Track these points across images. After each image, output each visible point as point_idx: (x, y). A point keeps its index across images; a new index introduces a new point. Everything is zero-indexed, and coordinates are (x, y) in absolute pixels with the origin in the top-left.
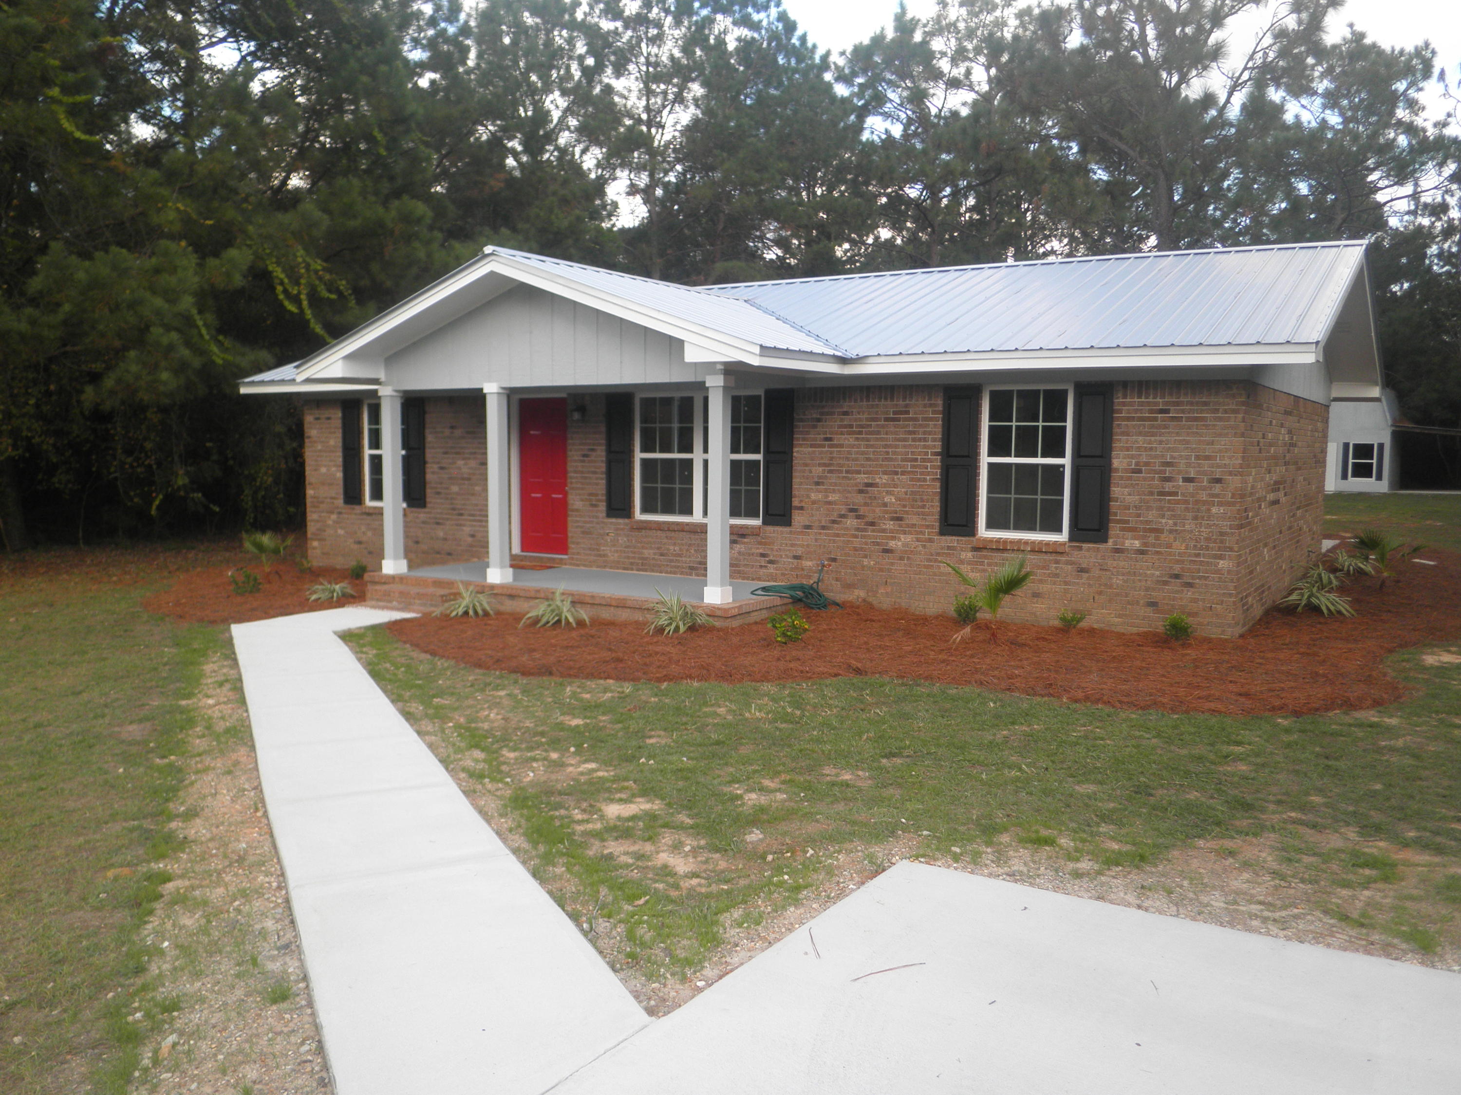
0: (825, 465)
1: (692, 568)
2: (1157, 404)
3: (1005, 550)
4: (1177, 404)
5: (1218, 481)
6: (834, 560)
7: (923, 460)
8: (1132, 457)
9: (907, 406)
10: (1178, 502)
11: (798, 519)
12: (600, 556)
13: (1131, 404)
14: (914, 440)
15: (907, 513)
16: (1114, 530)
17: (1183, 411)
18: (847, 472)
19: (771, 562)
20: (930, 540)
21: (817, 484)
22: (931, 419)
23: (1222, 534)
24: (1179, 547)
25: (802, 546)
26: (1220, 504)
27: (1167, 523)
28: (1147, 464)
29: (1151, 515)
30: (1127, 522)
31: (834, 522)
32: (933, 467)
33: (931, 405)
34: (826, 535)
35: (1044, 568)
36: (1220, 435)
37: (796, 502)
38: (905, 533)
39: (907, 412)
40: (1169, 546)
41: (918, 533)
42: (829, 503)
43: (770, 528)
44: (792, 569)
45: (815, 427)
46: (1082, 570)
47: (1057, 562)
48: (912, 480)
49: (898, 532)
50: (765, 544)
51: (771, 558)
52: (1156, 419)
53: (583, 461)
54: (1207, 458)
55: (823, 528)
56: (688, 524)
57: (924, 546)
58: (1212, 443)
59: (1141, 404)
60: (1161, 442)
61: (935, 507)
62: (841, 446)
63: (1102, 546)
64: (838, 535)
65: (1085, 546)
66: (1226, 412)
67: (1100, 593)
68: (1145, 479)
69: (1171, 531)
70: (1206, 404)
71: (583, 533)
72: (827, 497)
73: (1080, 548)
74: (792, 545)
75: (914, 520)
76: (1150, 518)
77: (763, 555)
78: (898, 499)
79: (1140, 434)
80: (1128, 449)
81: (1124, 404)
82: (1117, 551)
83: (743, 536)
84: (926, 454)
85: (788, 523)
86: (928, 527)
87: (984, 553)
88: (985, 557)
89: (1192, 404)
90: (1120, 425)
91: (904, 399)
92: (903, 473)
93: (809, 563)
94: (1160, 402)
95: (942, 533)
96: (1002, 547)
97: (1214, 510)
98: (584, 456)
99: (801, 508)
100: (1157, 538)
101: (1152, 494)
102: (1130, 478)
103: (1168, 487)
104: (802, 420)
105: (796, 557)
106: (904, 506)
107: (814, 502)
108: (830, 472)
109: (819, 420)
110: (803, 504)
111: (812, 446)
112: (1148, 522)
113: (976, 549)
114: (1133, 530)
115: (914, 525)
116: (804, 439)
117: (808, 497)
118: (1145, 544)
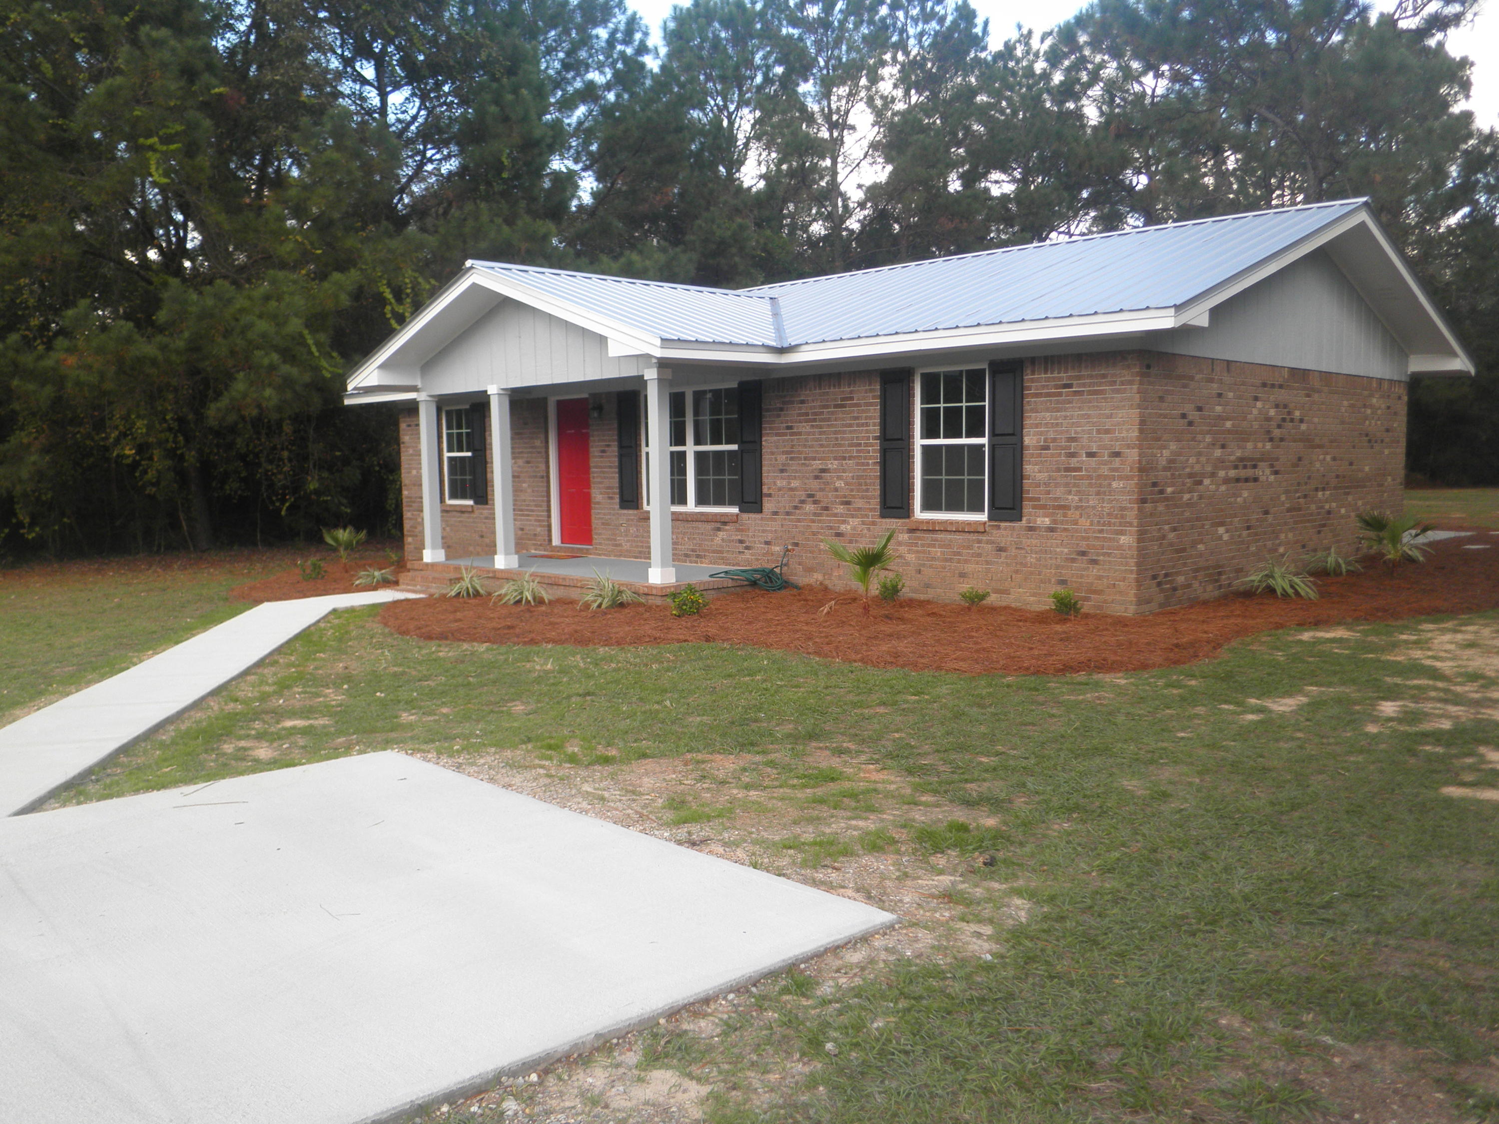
0: (787, 453)
1: (686, 555)
2: (1060, 379)
3: (934, 531)
4: (1079, 378)
5: (1117, 454)
6: (796, 544)
7: (867, 445)
8: (1041, 433)
9: (851, 392)
10: (1082, 478)
11: (768, 505)
12: (616, 545)
13: (1038, 380)
14: (858, 425)
15: (854, 497)
16: (1028, 508)
17: (1084, 385)
18: (805, 459)
19: (747, 548)
20: (874, 523)
21: (782, 471)
22: (871, 404)
23: (1123, 509)
24: (1084, 523)
25: (771, 532)
26: (1121, 478)
27: (1073, 499)
28: (1054, 440)
29: (1059, 492)
30: (1038, 499)
31: (796, 508)
32: (874, 451)
33: (871, 391)
34: (791, 520)
35: (968, 548)
36: (1117, 408)
37: (765, 490)
38: (853, 516)
39: (852, 399)
40: (1076, 523)
41: (863, 516)
42: (792, 489)
43: (745, 516)
44: (764, 555)
45: (779, 416)
46: (1001, 549)
47: (979, 542)
48: (858, 464)
49: (847, 516)
50: (742, 530)
51: (747, 544)
52: (1060, 394)
53: (602, 457)
54: (1107, 432)
55: (788, 514)
56: (683, 514)
57: (869, 529)
58: (1110, 416)
59: (1048, 380)
60: (1066, 417)
61: (875, 490)
62: (800, 434)
63: (1016, 525)
64: (799, 520)
65: (1003, 524)
66: (1122, 383)
67: (1017, 572)
68: (1052, 455)
69: (1077, 508)
70: (1104, 376)
71: (603, 524)
72: (789, 483)
73: (998, 527)
74: (763, 531)
75: (859, 503)
76: (1058, 494)
77: (741, 542)
78: (847, 484)
79: (1047, 410)
80: (1037, 426)
81: (1033, 381)
82: (1031, 529)
83: (725, 523)
84: (868, 438)
85: (760, 511)
86: (871, 510)
87: (918, 534)
88: (919, 538)
89: (1091, 377)
90: (1030, 402)
91: (849, 386)
92: (850, 458)
93: (777, 548)
94: (1063, 376)
95: (883, 516)
96: (932, 528)
97: (1115, 484)
98: (603, 451)
99: (770, 495)
100: (1065, 515)
101: (1058, 470)
102: (1040, 455)
103: (1074, 462)
104: (768, 410)
105: (767, 543)
106: (852, 490)
107: (780, 489)
108: (792, 459)
109: (782, 409)
110: (771, 491)
111: (777, 435)
112: (1056, 499)
113: (912, 531)
114: (1044, 507)
115: (859, 509)
116: (771, 429)
117: (775, 483)
118: (1055, 522)
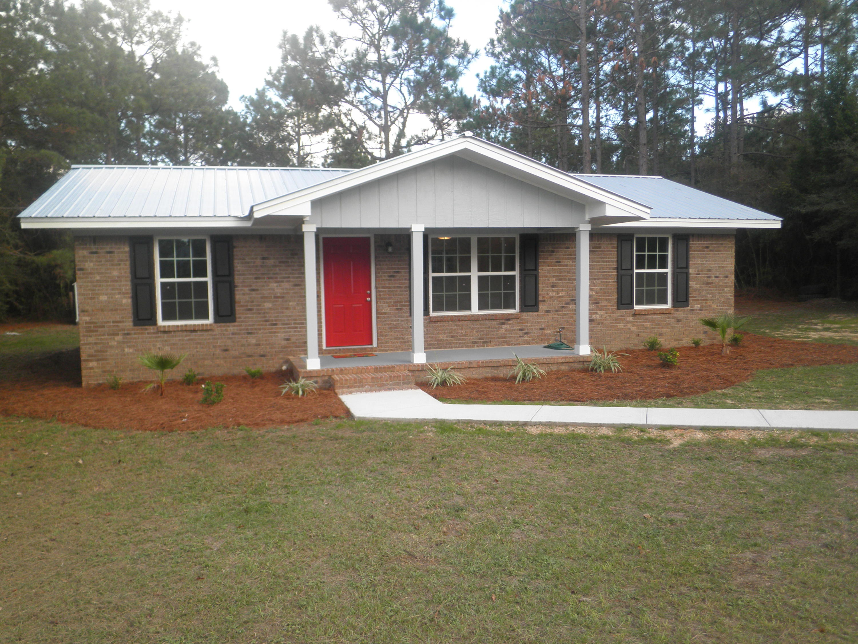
0: (557, 276)
1: (474, 343)
2: (704, 244)
3: (648, 314)
4: (712, 244)
5: (727, 277)
6: (563, 328)
7: (609, 272)
8: (696, 268)
9: (599, 244)
10: (713, 287)
11: (542, 307)
12: (405, 342)
13: (695, 244)
14: (603, 262)
15: (601, 299)
16: (691, 302)
17: (714, 247)
18: (569, 280)
19: (526, 333)
20: (613, 313)
21: (553, 287)
22: (612, 251)
23: (729, 299)
24: (714, 306)
25: (544, 322)
26: (727, 287)
27: (710, 296)
28: (702, 271)
29: (704, 293)
30: (695, 297)
31: (563, 307)
32: (614, 275)
33: (611, 244)
34: (558, 314)
35: (664, 321)
36: (727, 258)
37: (540, 298)
38: (600, 310)
39: (600, 247)
40: (710, 306)
41: (606, 310)
42: (560, 297)
43: (524, 314)
44: (539, 336)
45: (550, 255)
46: (679, 321)
47: (669, 318)
48: (602, 282)
49: (597, 310)
50: (523, 323)
51: (526, 331)
52: (704, 251)
53: (390, 280)
54: (723, 267)
55: (557, 311)
56: (469, 316)
57: (610, 316)
58: (724, 261)
59: (699, 244)
60: (706, 261)
61: (615, 296)
62: (567, 265)
63: (686, 309)
64: (565, 314)
65: (680, 309)
66: (728, 247)
67: (686, 330)
68: (701, 277)
69: (711, 300)
70: (722, 244)
71: (390, 328)
72: (558, 294)
73: (678, 311)
74: (538, 322)
75: (605, 303)
76: (704, 294)
77: (521, 330)
78: (597, 293)
79: (699, 257)
80: (695, 264)
81: (693, 244)
82: (692, 310)
83: (509, 320)
84: (610, 269)
85: (537, 310)
86: (611, 306)
87: (638, 317)
88: (638, 319)
89: (717, 244)
90: (692, 254)
91: (598, 241)
92: (598, 279)
93: (549, 332)
94: (706, 243)
95: (618, 309)
96: (646, 313)
97: (726, 289)
98: (391, 276)
99: (544, 301)
100: (706, 303)
101: (704, 284)
102: (696, 277)
103: (710, 280)
104: (543, 252)
105: (541, 329)
106: (600, 296)
107: (552, 297)
108: (560, 280)
109: (553, 252)
110: (545, 299)
111: (548, 266)
112: (702, 296)
113: (635, 315)
114: (697, 300)
115: (605, 306)
116: (544, 262)
117: (548, 294)
118: (701, 306)
